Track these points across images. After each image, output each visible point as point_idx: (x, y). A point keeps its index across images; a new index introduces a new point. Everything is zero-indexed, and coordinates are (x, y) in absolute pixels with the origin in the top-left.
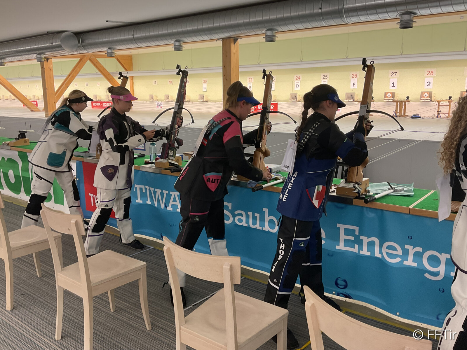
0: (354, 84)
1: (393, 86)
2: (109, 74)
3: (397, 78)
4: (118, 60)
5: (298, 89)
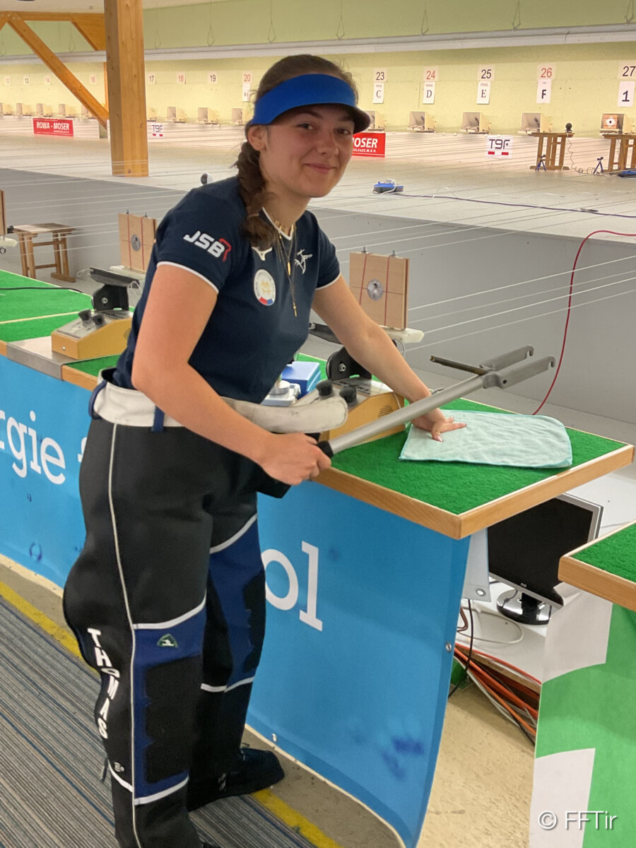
0: (545, 92)
1: (624, 99)
2: (53, 56)
3: (633, 80)
4: (75, 24)
5: (431, 100)
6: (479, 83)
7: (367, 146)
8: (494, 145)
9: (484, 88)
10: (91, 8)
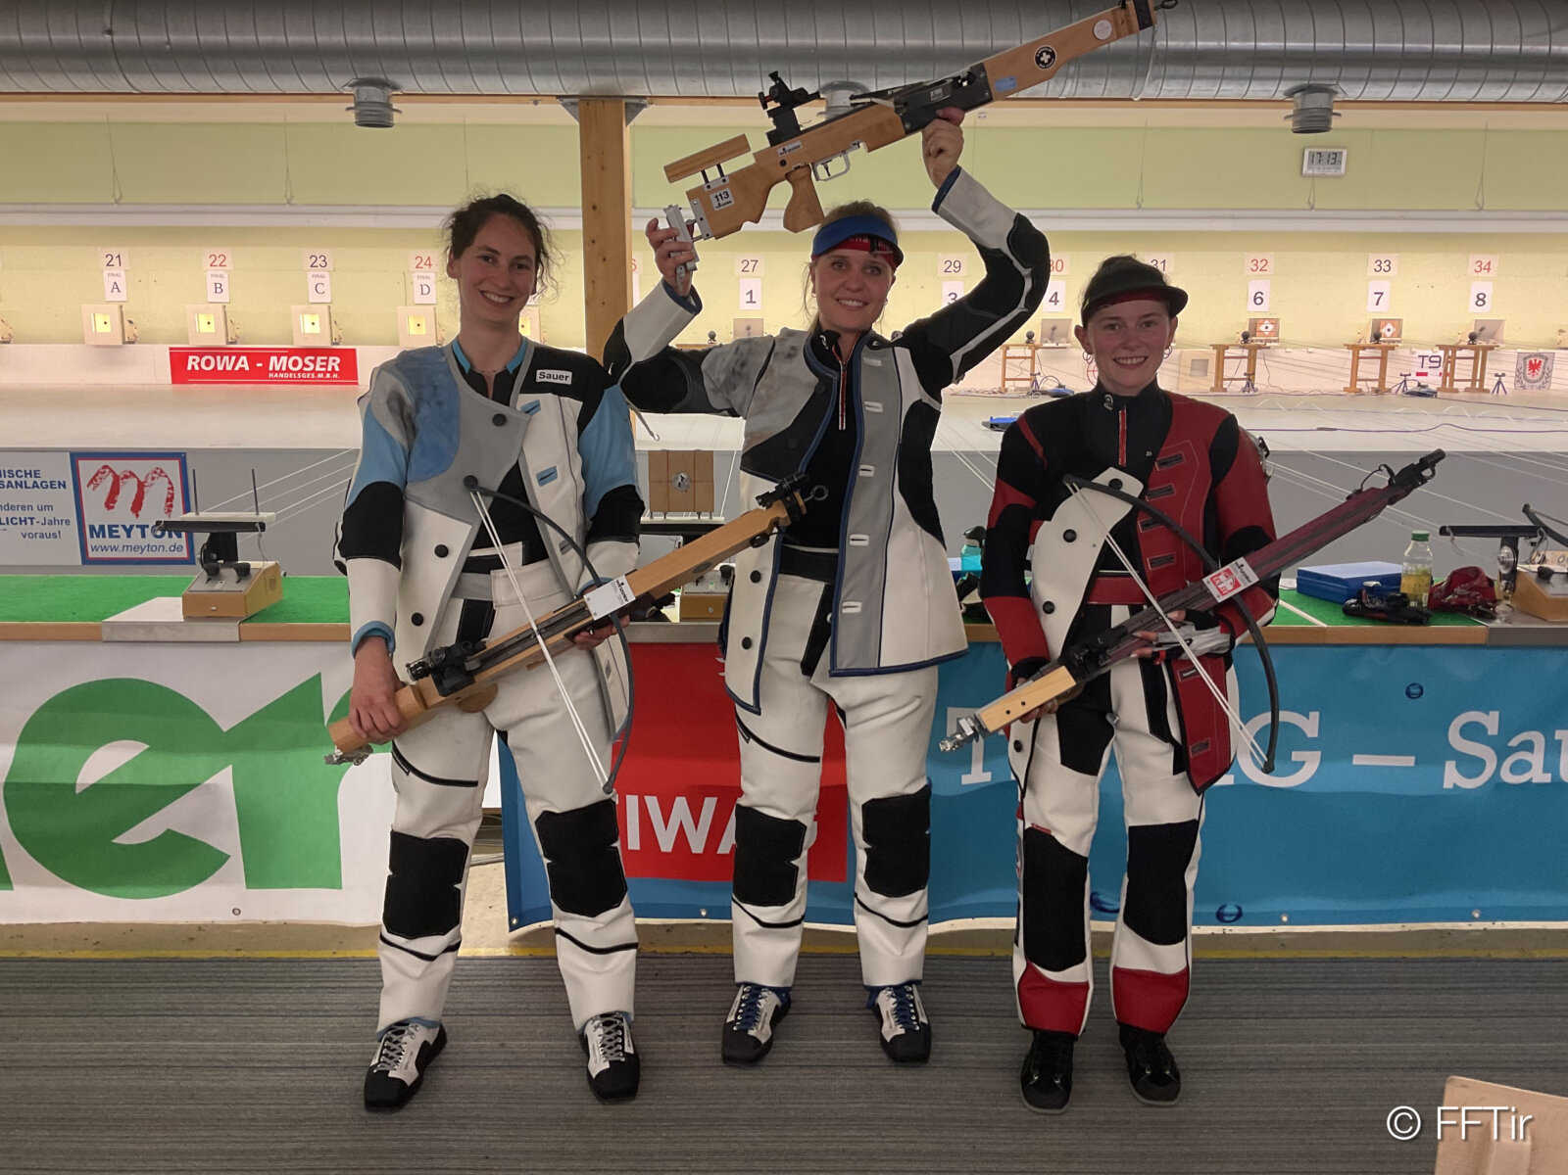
1: (749, 300)
3: (759, 277)
7: (318, 369)
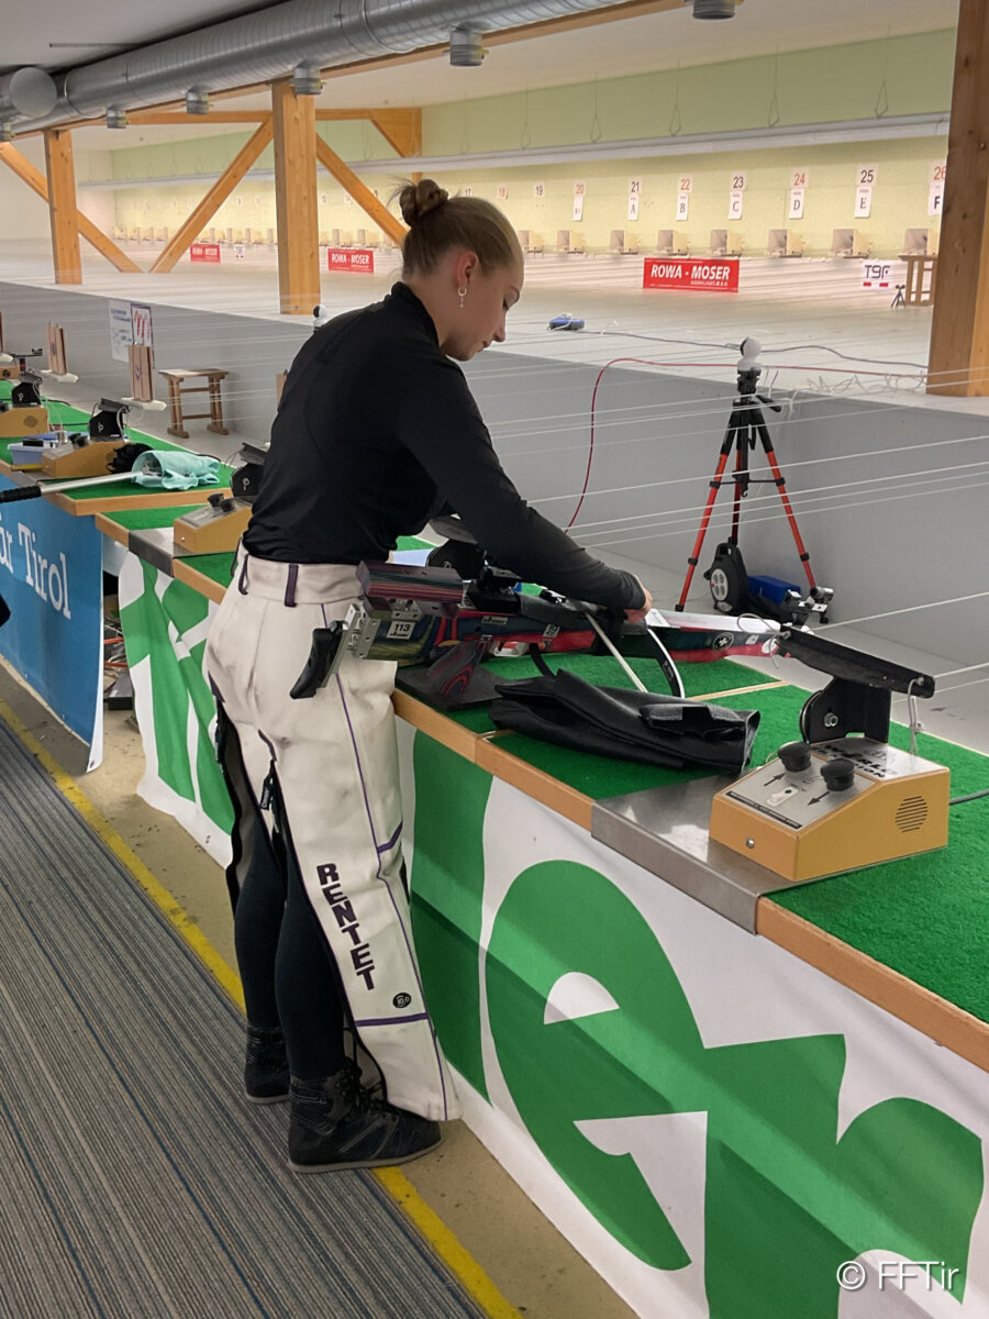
2: (343, 167)
4: (375, 123)
5: (798, 214)
6: (858, 189)
7: (717, 278)
8: (871, 274)
9: (864, 195)
10: (386, 102)
